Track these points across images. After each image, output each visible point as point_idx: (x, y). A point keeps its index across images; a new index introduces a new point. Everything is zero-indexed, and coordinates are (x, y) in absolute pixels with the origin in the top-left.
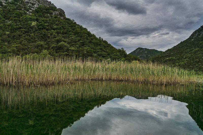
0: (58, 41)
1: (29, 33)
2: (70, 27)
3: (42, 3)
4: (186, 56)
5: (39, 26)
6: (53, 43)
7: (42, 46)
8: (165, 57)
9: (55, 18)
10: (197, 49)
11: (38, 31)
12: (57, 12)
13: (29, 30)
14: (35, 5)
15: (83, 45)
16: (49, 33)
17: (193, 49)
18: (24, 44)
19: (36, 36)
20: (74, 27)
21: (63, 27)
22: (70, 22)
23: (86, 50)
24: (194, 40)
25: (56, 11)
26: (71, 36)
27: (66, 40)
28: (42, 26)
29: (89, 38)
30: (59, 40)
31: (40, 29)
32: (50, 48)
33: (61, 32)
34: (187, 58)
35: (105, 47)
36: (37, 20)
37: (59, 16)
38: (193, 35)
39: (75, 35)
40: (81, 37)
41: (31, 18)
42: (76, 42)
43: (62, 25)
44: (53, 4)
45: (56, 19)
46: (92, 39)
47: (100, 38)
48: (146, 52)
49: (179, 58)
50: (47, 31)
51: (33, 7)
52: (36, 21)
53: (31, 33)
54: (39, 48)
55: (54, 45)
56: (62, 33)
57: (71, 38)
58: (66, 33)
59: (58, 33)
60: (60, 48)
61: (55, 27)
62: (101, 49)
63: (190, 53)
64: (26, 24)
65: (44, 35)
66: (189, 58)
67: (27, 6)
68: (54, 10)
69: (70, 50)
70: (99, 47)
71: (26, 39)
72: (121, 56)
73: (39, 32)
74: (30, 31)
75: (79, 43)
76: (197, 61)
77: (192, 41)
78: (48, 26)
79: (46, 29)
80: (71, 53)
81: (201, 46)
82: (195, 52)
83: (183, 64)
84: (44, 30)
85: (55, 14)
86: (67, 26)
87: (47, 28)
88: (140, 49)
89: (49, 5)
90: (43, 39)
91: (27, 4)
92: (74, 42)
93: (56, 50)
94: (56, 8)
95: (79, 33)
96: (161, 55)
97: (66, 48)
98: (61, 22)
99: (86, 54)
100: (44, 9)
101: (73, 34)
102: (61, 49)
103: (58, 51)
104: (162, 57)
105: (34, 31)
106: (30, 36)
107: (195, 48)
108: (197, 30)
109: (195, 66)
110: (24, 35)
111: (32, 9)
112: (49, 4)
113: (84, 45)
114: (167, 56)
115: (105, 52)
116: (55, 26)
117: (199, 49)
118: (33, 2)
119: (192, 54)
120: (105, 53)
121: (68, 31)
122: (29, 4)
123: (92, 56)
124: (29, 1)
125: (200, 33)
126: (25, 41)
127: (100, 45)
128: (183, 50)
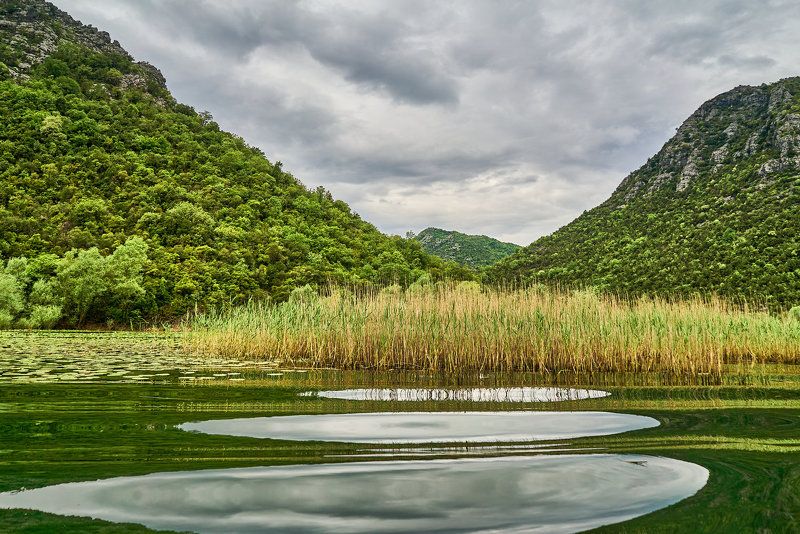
0: (165, 199)
1: (36, 161)
2: (199, 140)
3: (68, 38)
4: (605, 264)
5: (75, 132)
6: (143, 206)
7: (98, 216)
8: (532, 265)
9: (134, 101)
10: (639, 240)
11: (71, 152)
12: (138, 79)
13: (31, 146)
14: (41, 40)
15: (262, 218)
16: (120, 162)
17: (627, 238)
18: (22, 207)
19: (68, 172)
20: (217, 145)
21: (170, 140)
22: (194, 123)
23: (280, 236)
24: (627, 208)
25: (135, 72)
26: (210, 177)
27: (191, 195)
28: (86, 134)
29: (279, 189)
30: (165, 193)
31: (80, 143)
32: (138, 225)
33: (166, 162)
34: (608, 270)
35: (345, 227)
36: (61, 107)
37: (147, 96)
38: (622, 189)
39: (224, 176)
40: (249, 184)
41: (34, 96)
42: (235, 205)
43: (166, 133)
44: (116, 42)
45: (140, 105)
46: (294, 195)
47: (321, 190)
49: (581, 273)
50: (108, 156)
51: (34, 52)
52: (58, 108)
53: (44, 161)
54: (90, 227)
55: (149, 214)
56: (173, 167)
57: (213, 189)
58: (187, 167)
59: (155, 165)
60: (177, 226)
61: (140, 139)
62: (332, 235)
63: (617, 253)
64: (14, 122)
65: (99, 171)
66: (615, 273)
67: (8, 44)
68: (126, 70)
69: (221, 235)
70: (324, 228)
71: (26, 185)
72: (410, 262)
73: (78, 156)
74: (38, 151)
75: (246, 208)
76: (645, 283)
77: (621, 209)
78: (110, 133)
79: (105, 146)
80: (227, 248)
81: (653, 231)
82: (636, 250)
84: (97, 151)
85: (131, 85)
86: (187, 136)
87: (109, 141)
88: (433, 233)
89: (99, 46)
90: (98, 186)
91: (5, 36)
92: (226, 204)
93: (160, 235)
94: (130, 59)
95: (239, 168)
96: (518, 258)
97: (201, 229)
98: (160, 121)
99: (284, 253)
100: (84, 62)
101: (216, 169)
102: (182, 233)
103: (171, 238)
104: (520, 265)
105: (53, 151)
106: (40, 172)
107: (633, 237)
108: (636, 172)
110: (13, 168)
111: (30, 56)
112: (101, 41)
113: (265, 217)
114: (539, 262)
115: (348, 245)
116: (139, 134)
117: (645, 238)
118: (32, 30)
119: (626, 258)
120: (350, 250)
121: (194, 157)
122: (17, 38)
123: (306, 260)
124: (14, 23)
125: (647, 182)
126: (20, 192)
127: (327, 218)
128: (594, 242)
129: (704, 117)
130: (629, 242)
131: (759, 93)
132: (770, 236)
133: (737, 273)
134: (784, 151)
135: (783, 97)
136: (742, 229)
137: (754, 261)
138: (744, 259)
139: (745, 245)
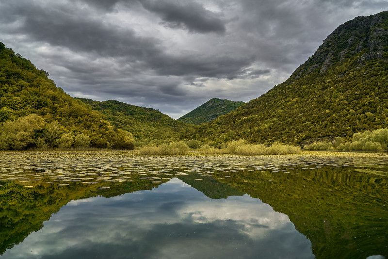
4: (275, 113)
8: (242, 114)
24: (295, 83)
34: (276, 116)
38: (295, 74)
48: (225, 107)
49: (263, 118)
63: (283, 107)
66: (278, 117)
76: (289, 122)
77: (292, 84)
81: (303, 95)
82: (292, 105)
83: (265, 129)
88: (215, 100)
107: (293, 98)
108: (303, 65)
109: (283, 132)
114: (247, 113)
117: (298, 98)
125: (307, 69)
128: (275, 102)
129: (338, 34)
130: (290, 101)
131: (367, 20)
132: (356, 94)
133: (334, 115)
134: (372, 49)
135: (378, 21)
136: (343, 91)
137: (344, 108)
138: (340, 107)
139: (343, 100)
